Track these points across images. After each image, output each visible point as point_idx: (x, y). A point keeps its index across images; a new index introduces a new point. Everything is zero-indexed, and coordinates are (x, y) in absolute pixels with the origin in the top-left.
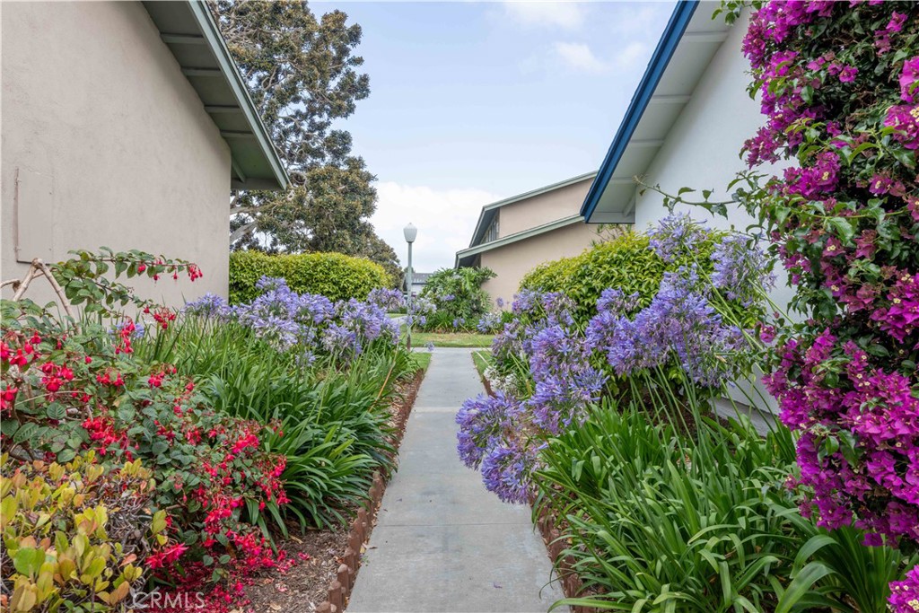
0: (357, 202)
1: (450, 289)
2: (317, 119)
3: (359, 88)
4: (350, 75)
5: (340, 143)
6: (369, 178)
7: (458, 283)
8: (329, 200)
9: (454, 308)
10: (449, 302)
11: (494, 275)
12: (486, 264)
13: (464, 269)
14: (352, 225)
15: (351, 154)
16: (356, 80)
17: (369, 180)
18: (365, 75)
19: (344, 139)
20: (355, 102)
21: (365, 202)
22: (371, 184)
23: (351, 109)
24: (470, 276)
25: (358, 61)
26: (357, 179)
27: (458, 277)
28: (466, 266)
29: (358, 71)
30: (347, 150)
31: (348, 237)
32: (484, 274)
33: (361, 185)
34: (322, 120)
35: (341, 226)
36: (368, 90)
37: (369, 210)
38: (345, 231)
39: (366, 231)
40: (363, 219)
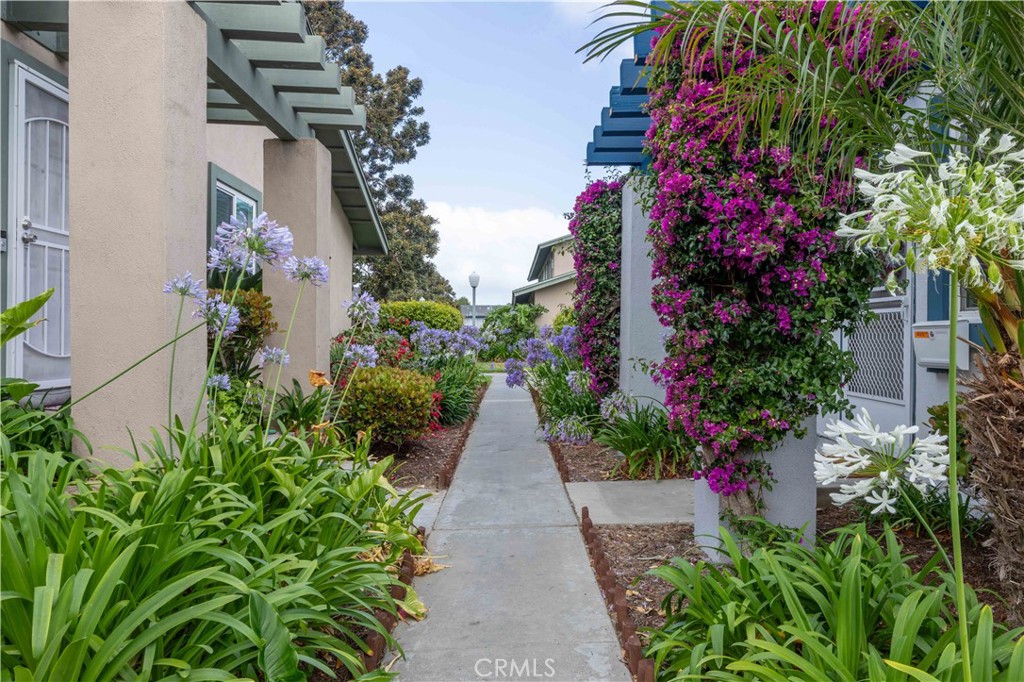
0: (421, 245)
1: (507, 324)
2: (378, 162)
3: (421, 134)
4: (412, 123)
5: (403, 186)
6: (431, 221)
7: (514, 318)
8: (397, 244)
9: (511, 340)
10: (506, 335)
11: (547, 311)
12: (539, 301)
13: (519, 306)
14: (417, 266)
15: (413, 197)
16: (418, 127)
17: (432, 223)
18: (426, 123)
19: (407, 182)
20: (416, 148)
21: (428, 244)
22: (434, 227)
23: (413, 155)
24: (524, 312)
25: (419, 111)
26: (422, 224)
27: (514, 312)
28: (522, 303)
29: (419, 120)
30: (408, 193)
31: (413, 277)
32: (538, 310)
33: (425, 229)
34: (384, 163)
35: (408, 267)
36: (428, 138)
37: (432, 252)
38: (410, 272)
39: (429, 270)
40: (426, 259)
